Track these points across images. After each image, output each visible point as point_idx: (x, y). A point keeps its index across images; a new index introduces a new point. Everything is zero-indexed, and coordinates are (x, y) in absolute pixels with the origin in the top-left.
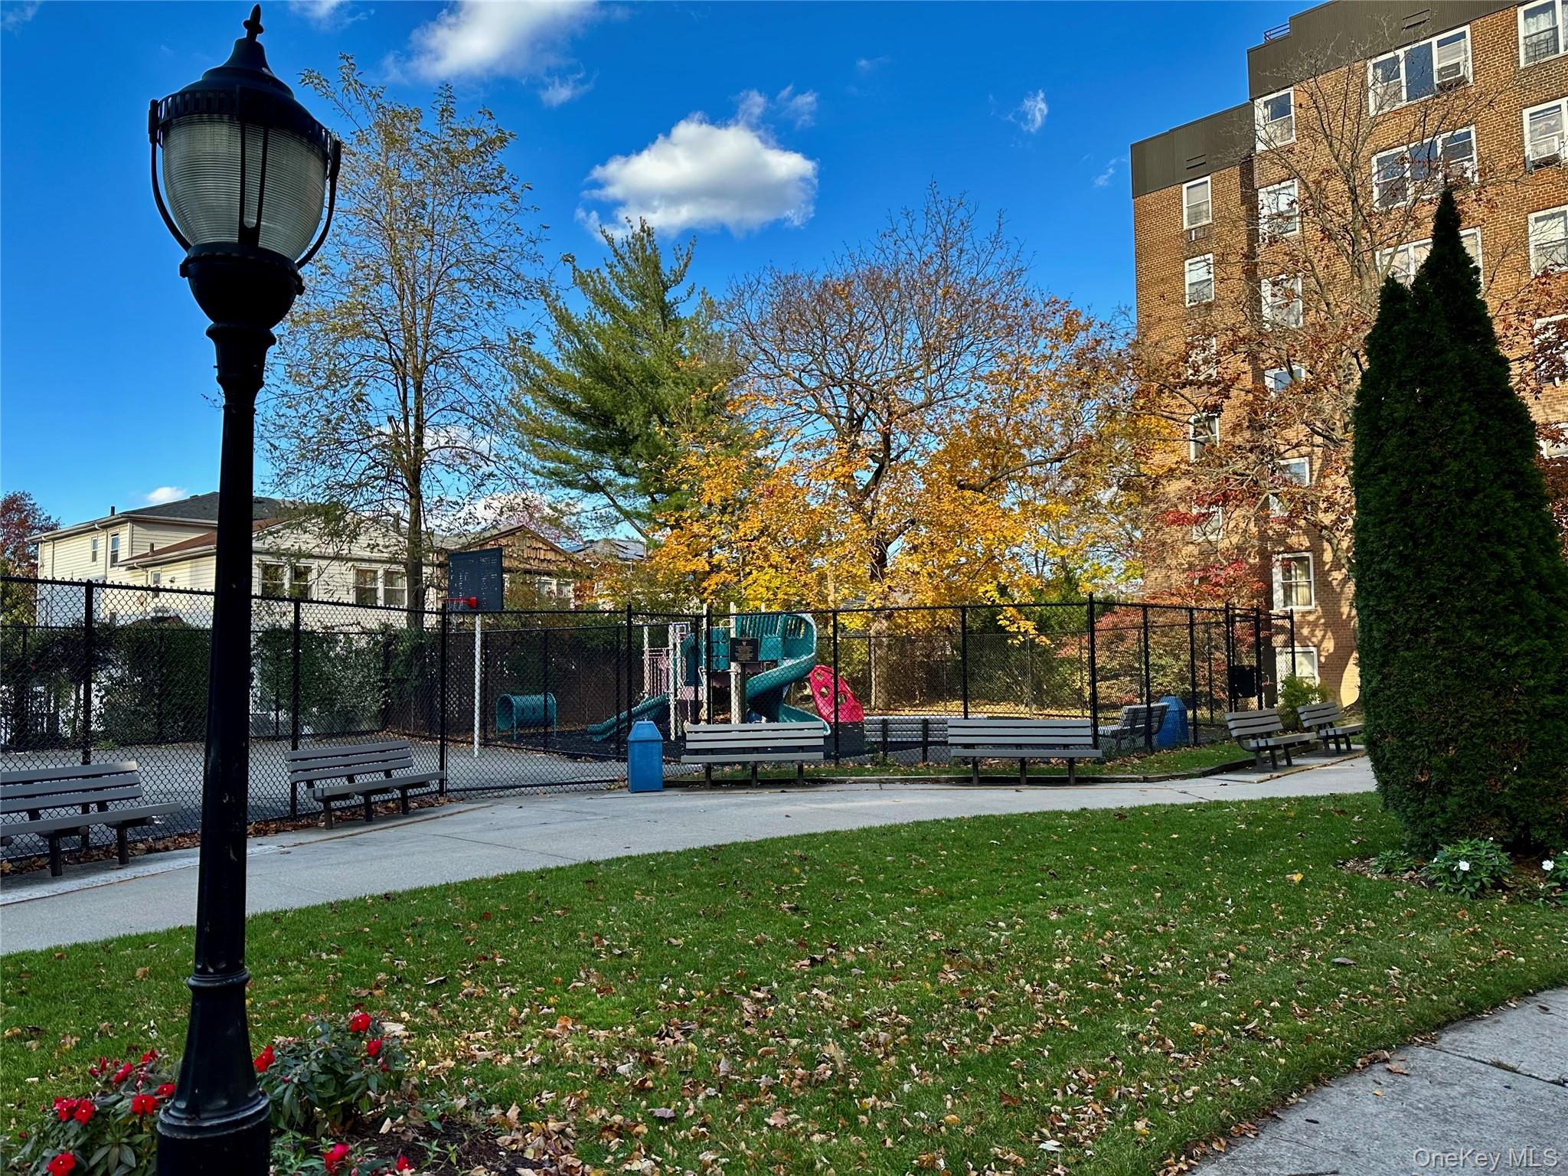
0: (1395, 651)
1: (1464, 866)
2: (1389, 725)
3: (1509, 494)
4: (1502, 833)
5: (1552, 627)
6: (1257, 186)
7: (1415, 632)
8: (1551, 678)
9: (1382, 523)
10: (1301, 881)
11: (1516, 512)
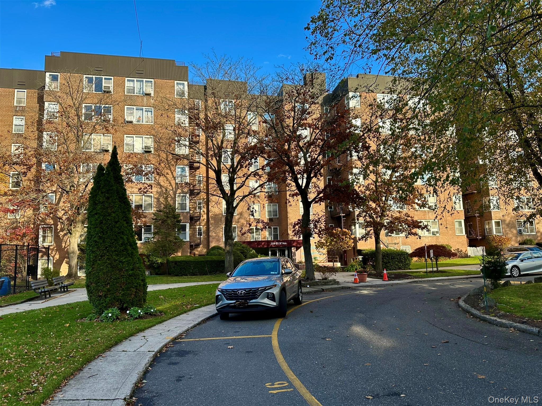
0: (96, 261)
1: (110, 315)
2: (93, 281)
3: (125, 222)
4: (118, 306)
5: (132, 255)
6: (44, 100)
7: (102, 256)
8: (131, 267)
9: (95, 228)
10: (69, 326)
11: (126, 227)
